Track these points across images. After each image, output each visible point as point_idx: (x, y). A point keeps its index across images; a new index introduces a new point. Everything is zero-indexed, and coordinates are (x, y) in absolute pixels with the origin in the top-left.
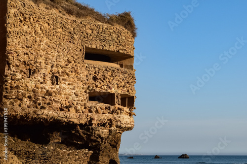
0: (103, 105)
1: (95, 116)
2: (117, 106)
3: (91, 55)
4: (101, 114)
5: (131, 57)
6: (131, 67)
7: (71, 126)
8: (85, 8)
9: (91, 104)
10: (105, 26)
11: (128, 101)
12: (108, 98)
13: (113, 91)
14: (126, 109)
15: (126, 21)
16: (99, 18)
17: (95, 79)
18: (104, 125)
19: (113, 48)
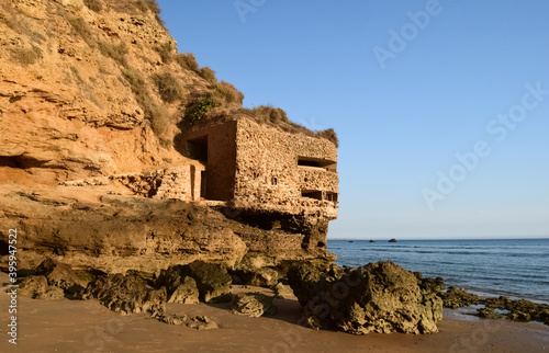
0: (313, 200)
1: (306, 208)
2: (324, 200)
3: (303, 162)
4: (311, 206)
5: (334, 163)
6: (335, 171)
7: (288, 216)
8: (298, 127)
9: (302, 199)
10: (313, 139)
11: (333, 196)
12: (316, 195)
13: (320, 189)
14: (331, 203)
15: (330, 135)
16: (309, 133)
17: (306, 180)
18: (313, 215)
19: (319, 156)
